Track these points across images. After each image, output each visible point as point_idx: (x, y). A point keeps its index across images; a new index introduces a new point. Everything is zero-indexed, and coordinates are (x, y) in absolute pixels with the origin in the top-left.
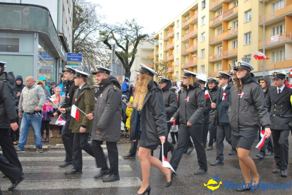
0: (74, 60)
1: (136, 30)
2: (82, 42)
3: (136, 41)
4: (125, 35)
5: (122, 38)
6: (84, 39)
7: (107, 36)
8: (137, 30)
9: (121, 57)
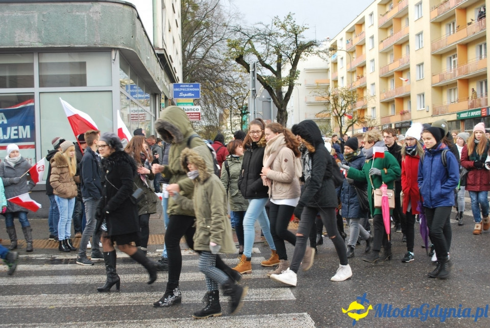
0: (186, 95)
1: (294, 34)
2: (200, 62)
3: (295, 54)
4: (274, 45)
5: (268, 50)
6: (203, 57)
7: (242, 49)
8: (296, 35)
9: (269, 86)
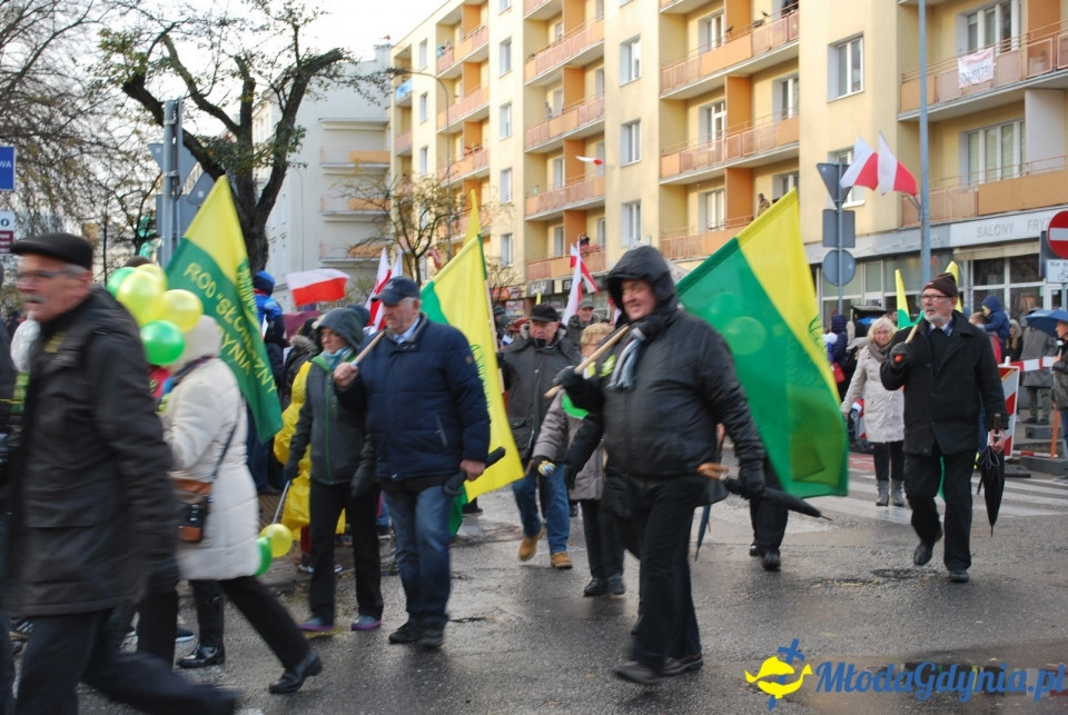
1: (290, 26)
2: (13, 85)
3: (292, 81)
4: (234, 52)
5: (217, 66)
6: (26, 70)
7: (143, 58)
8: (296, 28)
